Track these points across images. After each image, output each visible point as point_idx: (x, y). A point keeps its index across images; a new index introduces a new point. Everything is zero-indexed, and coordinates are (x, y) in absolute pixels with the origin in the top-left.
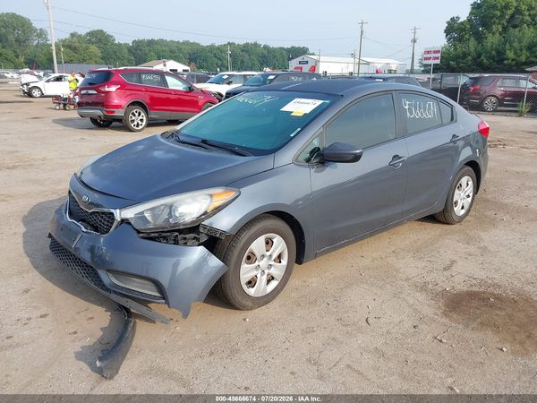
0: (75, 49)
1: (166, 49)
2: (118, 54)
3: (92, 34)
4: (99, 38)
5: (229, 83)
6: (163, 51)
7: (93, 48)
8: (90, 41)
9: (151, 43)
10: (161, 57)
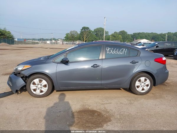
0: (115, 37)
1: (144, 35)
2: (128, 38)
3: (121, 32)
4: (123, 33)
5: (143, 46)
6: (143, 36)
7: (120, 36)
8: (120, 34)
9: (139, 34)
10: (142, 38)
